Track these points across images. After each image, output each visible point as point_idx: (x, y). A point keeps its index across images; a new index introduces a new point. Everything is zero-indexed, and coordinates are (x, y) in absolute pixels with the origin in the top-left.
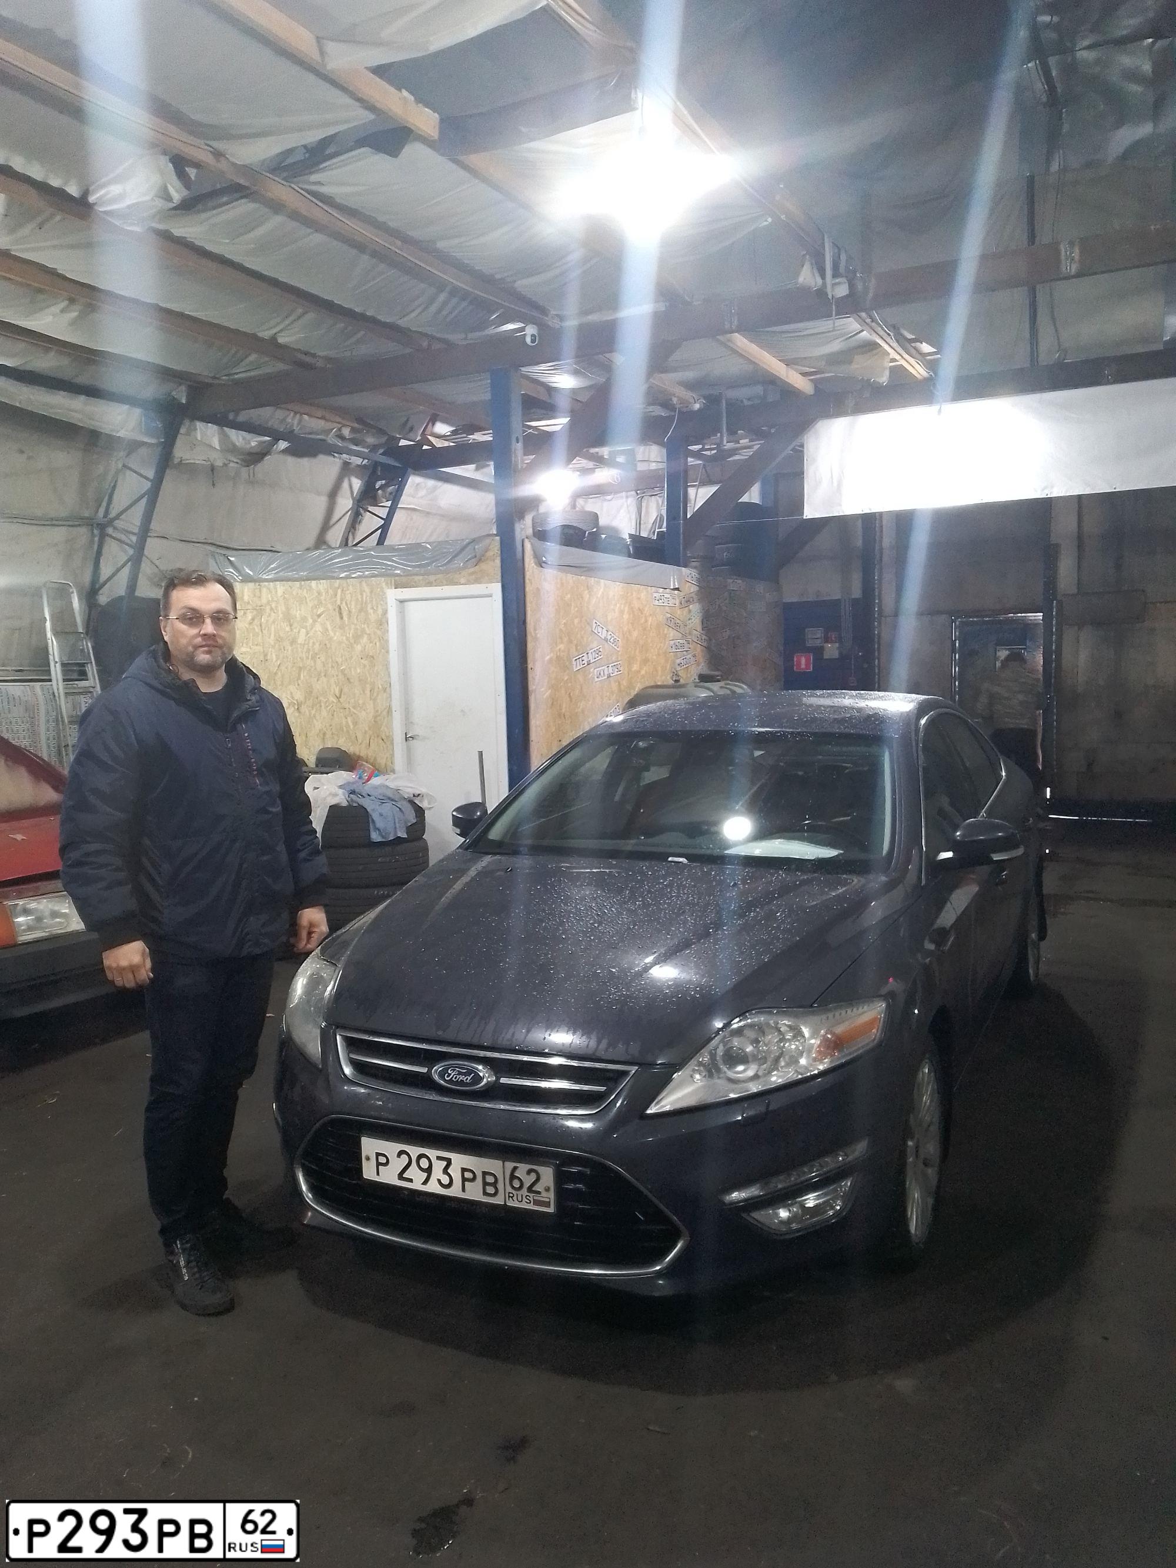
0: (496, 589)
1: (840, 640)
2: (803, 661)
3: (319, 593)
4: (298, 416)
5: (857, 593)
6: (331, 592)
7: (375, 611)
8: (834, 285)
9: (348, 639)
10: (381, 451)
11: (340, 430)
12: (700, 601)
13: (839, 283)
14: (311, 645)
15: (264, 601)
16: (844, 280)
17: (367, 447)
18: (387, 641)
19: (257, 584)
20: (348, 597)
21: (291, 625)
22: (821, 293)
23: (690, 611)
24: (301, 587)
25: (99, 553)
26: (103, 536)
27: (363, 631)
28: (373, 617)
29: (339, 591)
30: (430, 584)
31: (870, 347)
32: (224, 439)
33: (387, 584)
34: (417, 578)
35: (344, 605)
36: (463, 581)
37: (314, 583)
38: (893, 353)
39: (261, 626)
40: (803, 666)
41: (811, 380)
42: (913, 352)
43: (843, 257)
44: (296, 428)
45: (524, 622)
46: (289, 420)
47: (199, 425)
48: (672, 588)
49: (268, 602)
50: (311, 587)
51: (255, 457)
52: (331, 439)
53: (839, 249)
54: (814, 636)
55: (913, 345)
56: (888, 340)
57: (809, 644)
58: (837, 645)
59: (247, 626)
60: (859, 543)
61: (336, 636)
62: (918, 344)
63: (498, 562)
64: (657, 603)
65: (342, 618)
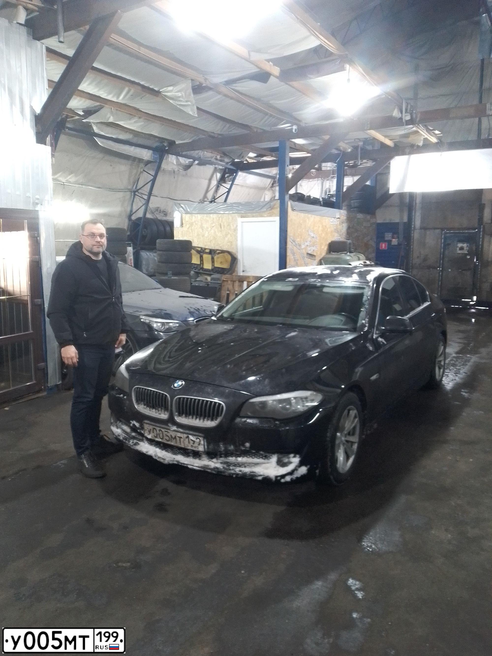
0: (277, 219)
1: (398, 238)
2: (384, 245)
3: (213, 219)
4: (203, 152)
5: (405, 219)
6: (218, 218)
7: (233, 226)
8: (405, 116)
9: (223, 235)
10: (230, 164)
11: (216, 156)
12: (347, 222)
13: (407, 115)
14: (209, 237)
15: (193, 221)
16: (409, 114)
17: (225, 163)
18: (237, 237)
19: (191, 215)
20: (224, 220)
21: (203, 230)
22: (401, 119)
23: (343, 226)
24: (207, 217)
25: (133, 201)
26: (135, 195)
27: (229, 233)
28: (232, 228)
29: (221, 218)
30: (253, 217)
31: (417, 132)
32: (178, 160)
33: (238, 216)
34: (249, 214)
35: (222, 224)
36: (265, 216)
37: (211, 215)
38: (424, 134)
39: (192, 230)
40: (383, 247)
41: (393, 142)
42: (432, 134)
43: (409, 107)
44: (202, 156)
45: (287, 231)
46: (200, 154)
47: (170, 156)
48: (337, 217)
49: (195, 222)
50: (210, 216)
51: (187, 167)
52: (213, 160)
53: (408, 104)
54: (388, 236)
55: (432, 131)
56: (423, 131)
57: (386, 239)
58: (397, 240)
59: (187, 229)
60: (407, 201)
61: (219, 234)
62: (434, 131)
63: (279, 209)
64: (331, 223)
65: (221, 228)
